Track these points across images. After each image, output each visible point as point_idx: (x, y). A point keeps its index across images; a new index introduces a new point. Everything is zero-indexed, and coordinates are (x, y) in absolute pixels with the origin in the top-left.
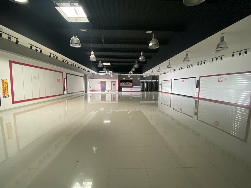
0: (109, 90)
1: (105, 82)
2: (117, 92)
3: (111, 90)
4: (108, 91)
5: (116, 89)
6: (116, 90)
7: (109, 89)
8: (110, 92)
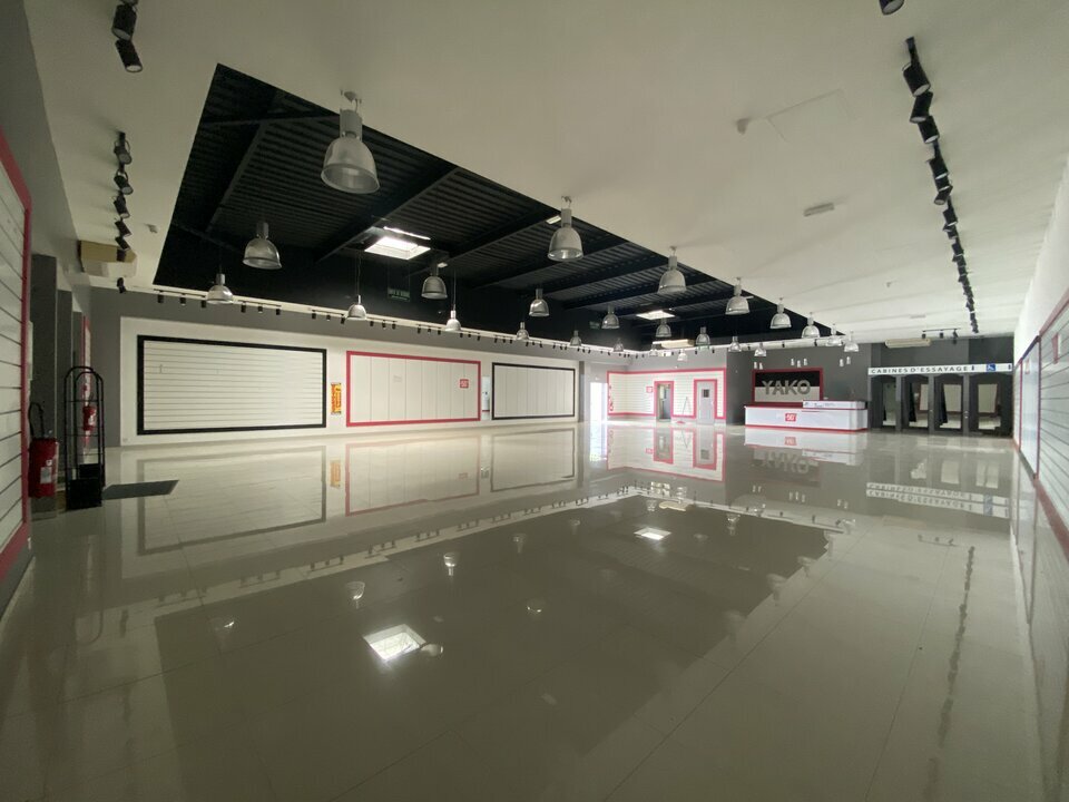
0: (686, 417)
1: (673, 382)
2: (722, 425)
3: (694, 416)
4: (679, 419)
5: (716, 413)
6: (716, 417)
7: (688, 414)
8: (689, 424)
